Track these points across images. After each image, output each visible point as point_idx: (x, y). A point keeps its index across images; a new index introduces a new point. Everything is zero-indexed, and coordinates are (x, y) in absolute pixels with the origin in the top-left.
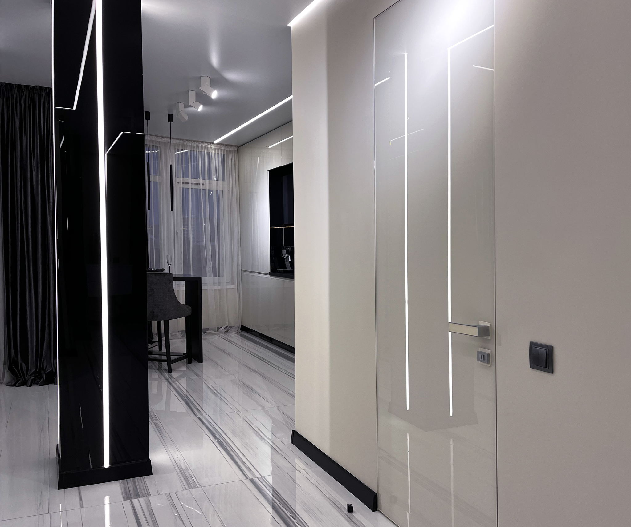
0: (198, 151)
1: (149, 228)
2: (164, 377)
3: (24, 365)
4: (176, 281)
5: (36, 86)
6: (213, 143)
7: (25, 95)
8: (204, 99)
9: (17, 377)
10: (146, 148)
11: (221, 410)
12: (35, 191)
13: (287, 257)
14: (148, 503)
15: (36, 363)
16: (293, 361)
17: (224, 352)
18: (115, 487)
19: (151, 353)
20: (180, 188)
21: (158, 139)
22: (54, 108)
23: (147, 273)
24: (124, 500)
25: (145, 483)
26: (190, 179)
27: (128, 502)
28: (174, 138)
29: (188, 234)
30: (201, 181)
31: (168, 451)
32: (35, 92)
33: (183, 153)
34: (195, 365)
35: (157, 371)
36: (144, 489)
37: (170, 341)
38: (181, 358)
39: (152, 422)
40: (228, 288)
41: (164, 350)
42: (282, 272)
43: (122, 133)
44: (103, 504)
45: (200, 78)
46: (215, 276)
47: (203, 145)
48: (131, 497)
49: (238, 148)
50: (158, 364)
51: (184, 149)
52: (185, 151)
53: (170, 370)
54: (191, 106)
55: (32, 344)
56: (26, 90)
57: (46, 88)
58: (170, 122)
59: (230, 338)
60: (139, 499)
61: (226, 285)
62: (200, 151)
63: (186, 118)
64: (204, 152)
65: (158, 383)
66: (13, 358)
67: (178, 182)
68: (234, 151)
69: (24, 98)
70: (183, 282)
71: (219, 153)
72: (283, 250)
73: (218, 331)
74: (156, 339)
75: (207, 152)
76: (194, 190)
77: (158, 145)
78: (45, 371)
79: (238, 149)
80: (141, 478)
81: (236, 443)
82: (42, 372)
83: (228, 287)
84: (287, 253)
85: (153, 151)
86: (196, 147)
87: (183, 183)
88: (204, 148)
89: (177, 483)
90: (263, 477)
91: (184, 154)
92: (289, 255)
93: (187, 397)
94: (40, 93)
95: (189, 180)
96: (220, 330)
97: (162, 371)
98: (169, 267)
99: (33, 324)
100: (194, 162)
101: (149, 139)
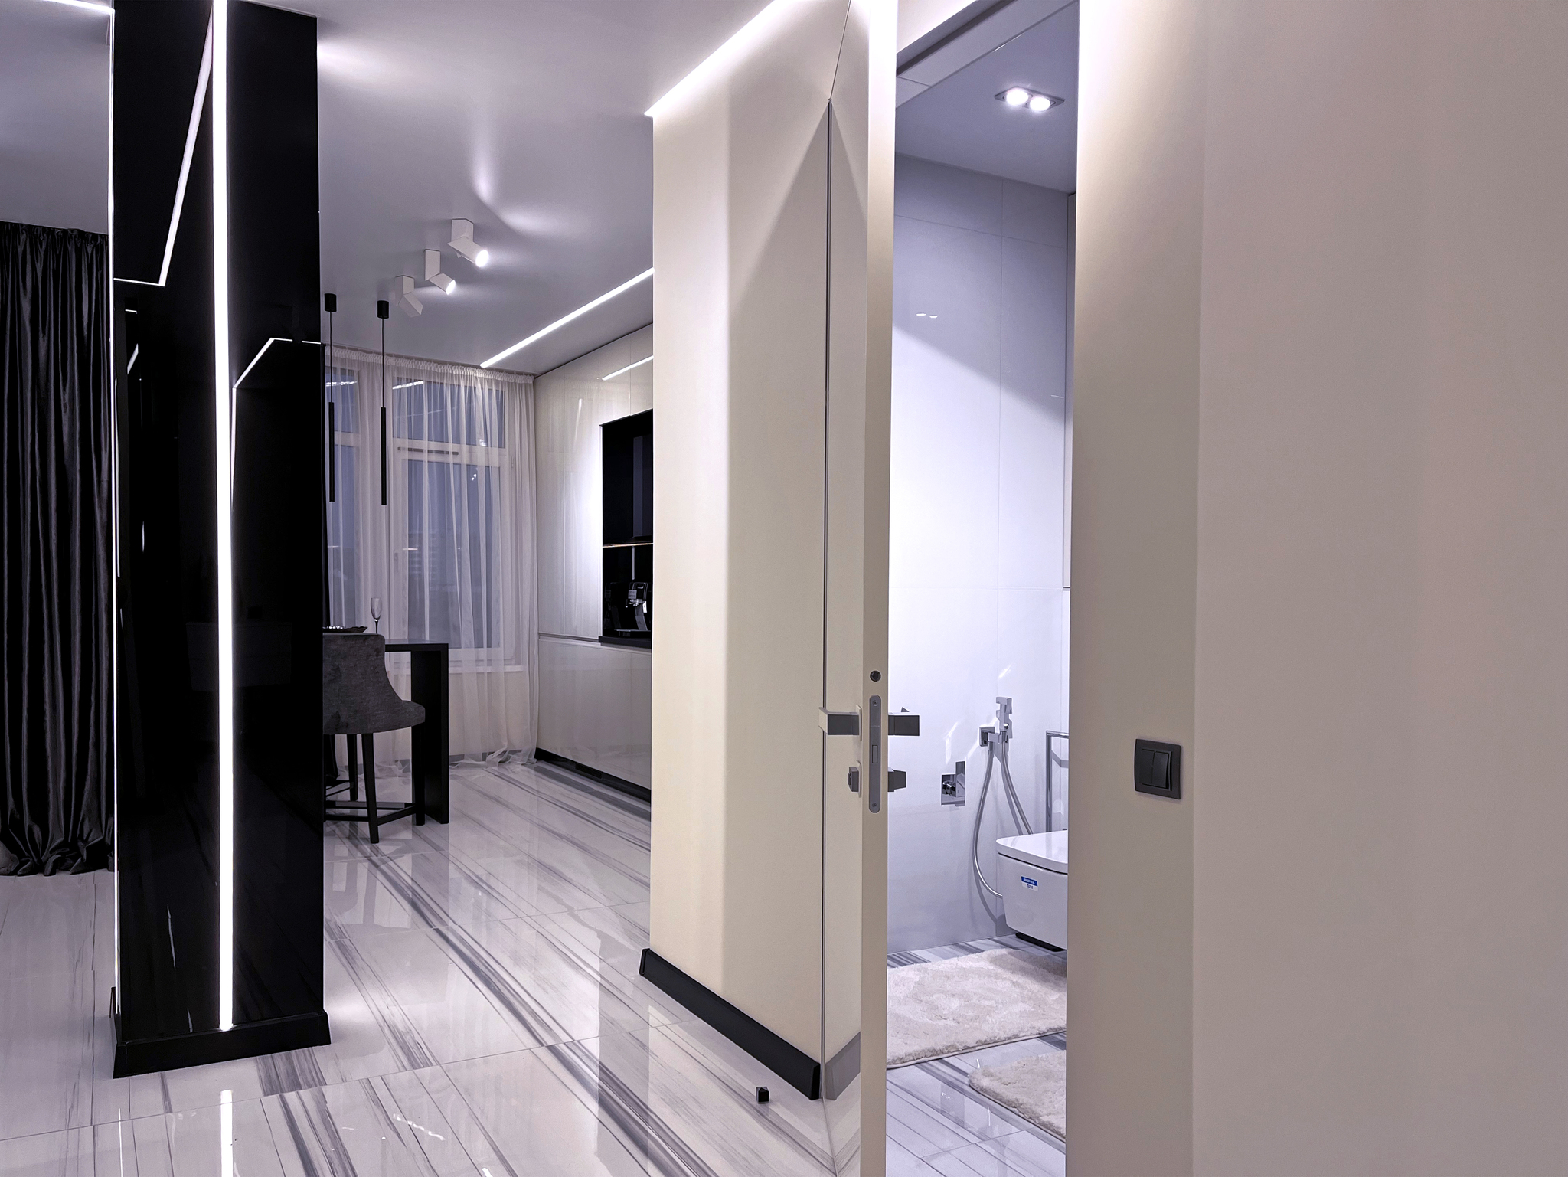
0: (445, 382)
1: (331, 547)
2: (363, 853)
3: (37, 830)
4: (392, 653)
5: (72, 230)
6: (480, 368)
7: (44, 247)
8: (458, 267)
9: (20, 855)
10: (327, 376)
11: (489, 915)
12: (66, 456)
13: (639, 604)
14: (321, 1101)
15: (65, 826)
16: (648, 816)
17: (497, 801)
18: (247, 1070)
19: (333, 804)
20: (404, 460)
21: (355, 356)
22: (114, 282)
23: (324, 634)
24: (266, 1094)
25: (313, 1061)
26: (427, 441)
27: (274, 1098)
28: (390, 355)
29: (421, 562)
30: (451, 447)
31: (368, 998)
32: (69, 243)
33: (410, 387)
34: (431, 828)
35: (346, 841)
36: (311, 1072)
37: (376, 780)
38: (399, 813)
39: (332, 942)
40: (507, 670)
41: (362, 797)
42: (628, 635)
43: (271, 340)
44: (218, 1103)
45: (450, 222)
46: (479, 645)
47: (456, 371)
48: (281, 1089)
49: (535, 378)
50: (348, 827)
51: (413, 379)
52: (416, 383)
53: (374, 838)
54: (430, 284)
55: (56, 783)
56: (48, 238)
57: (95, 236)
58: (383, 318)
59: (512, 775)
60: (301, 1092)
61: (505, 665)
62: (449, 382)
63: (419, 309)
64: (459, 386)
65: (348, 865)
66: (12, 814)
67: (399, 449)
68: (526, 384)
69: (42, 256)
70: (407, 655)
71: (492, 390)
72: (631, 589)
73: (484, 760)
74: (344, 775)
75: (466, 387)
76: (435, 465)
77: (355, 369)
78: (86, 841)
79: (534, 382)
80: (303, 1051)
81: (521, 979)
82: (80, 844)
83: (509, 668)
84: (638, 597)
85: (343, 383)
86: (442, 375)
87: (410, 450)
88: (458, 377)
89: (386, 1060)
90: (578, 1041)
91: (413, 389)
92: (644, 600)
93: (414, 891)
94: (81, 245)
95: (425, 444)
96: (489, 758)
97: (357, 841)
98: (377, 623)
99: (60, 743)
100: (435, 409)
101: (334, 356)
